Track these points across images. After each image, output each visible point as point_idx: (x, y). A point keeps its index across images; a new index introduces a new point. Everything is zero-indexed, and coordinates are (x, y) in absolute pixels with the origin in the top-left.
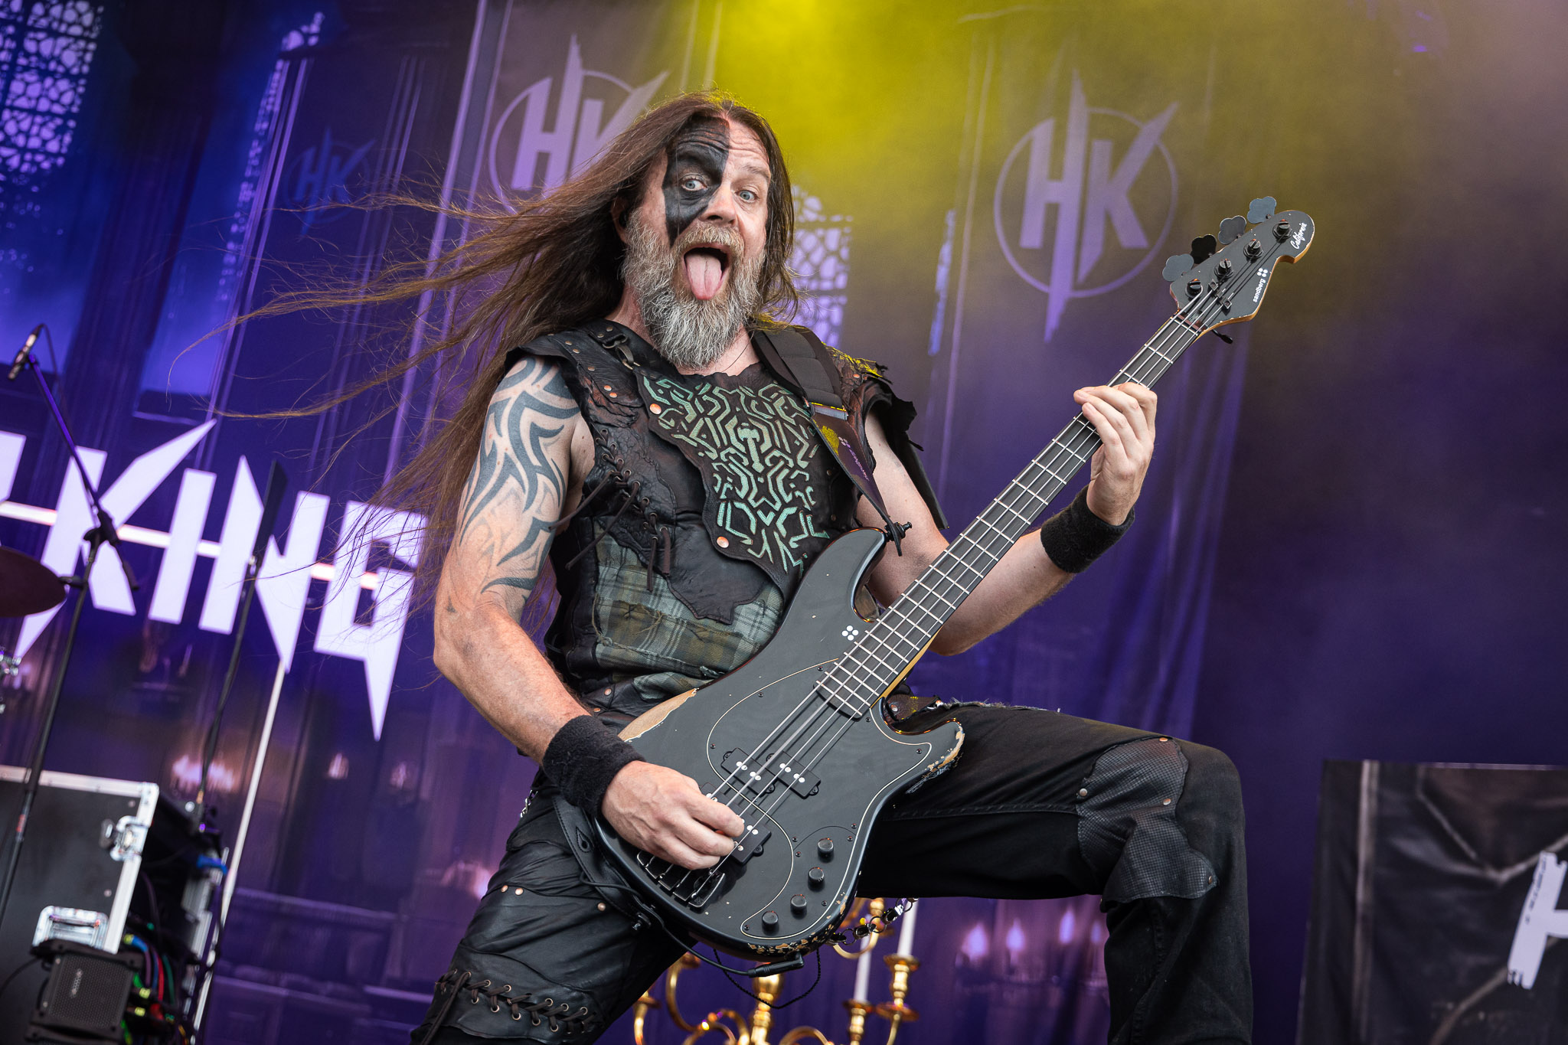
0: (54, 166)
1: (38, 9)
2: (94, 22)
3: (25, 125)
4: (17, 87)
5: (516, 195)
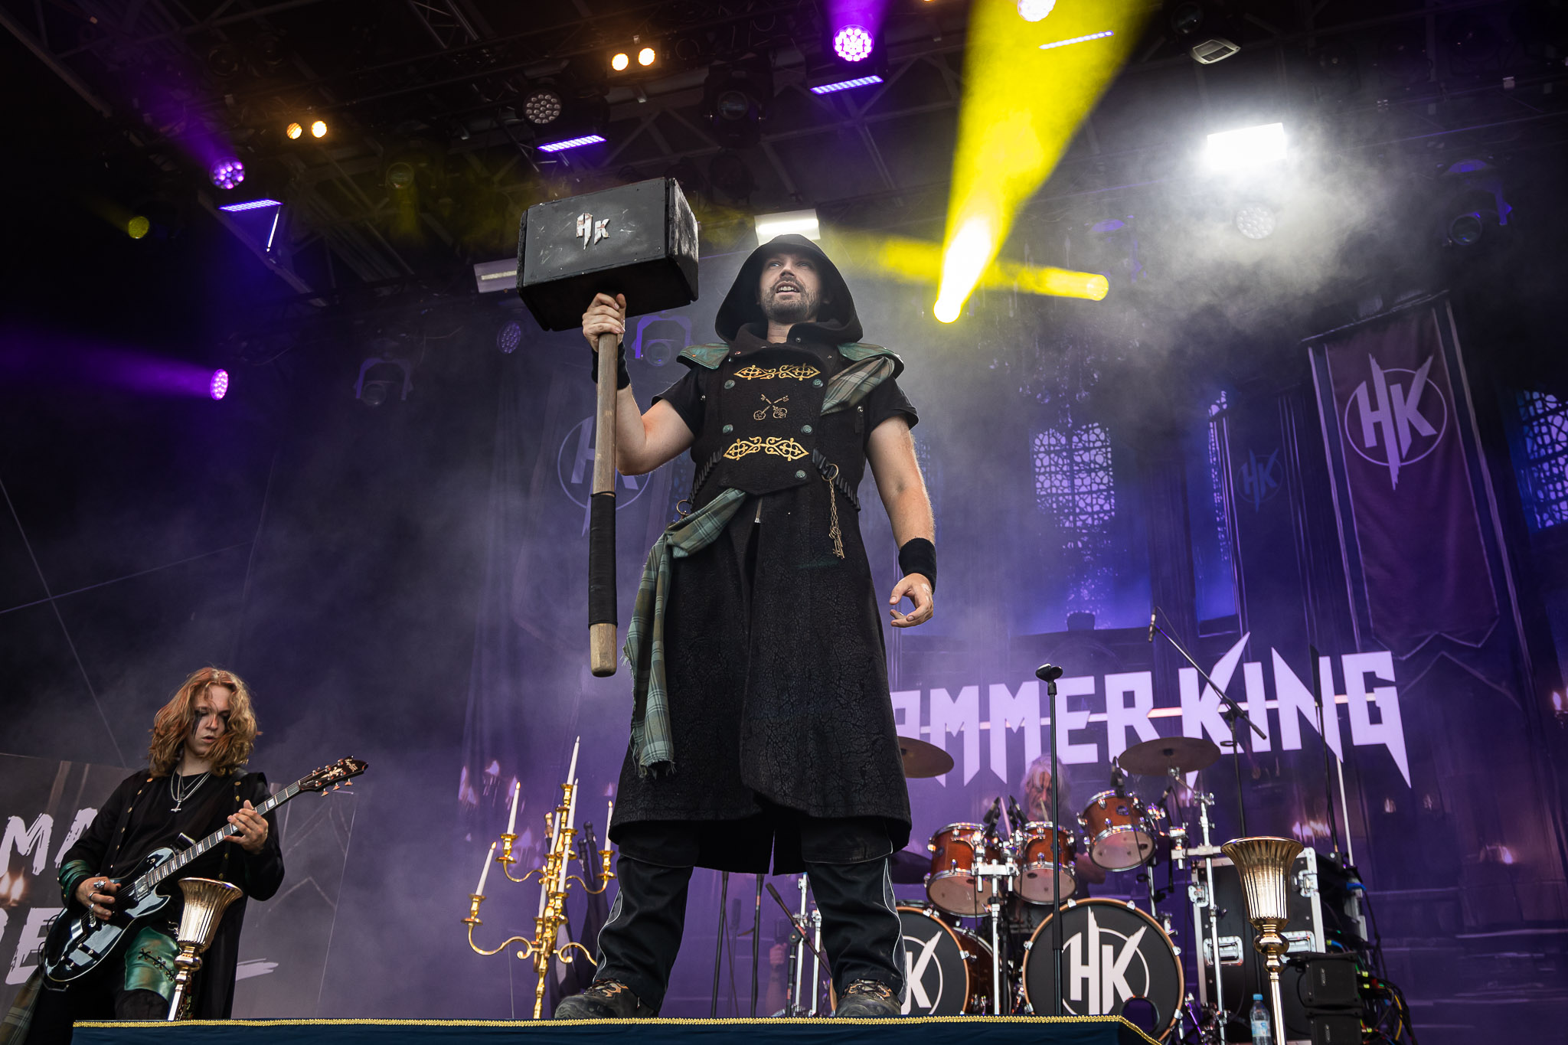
0: (1110, 517)
1: (1075, 439)
2: (1106, 436)
3: (1088, 501)
4: (1078, 482)
5: (1371, 451)
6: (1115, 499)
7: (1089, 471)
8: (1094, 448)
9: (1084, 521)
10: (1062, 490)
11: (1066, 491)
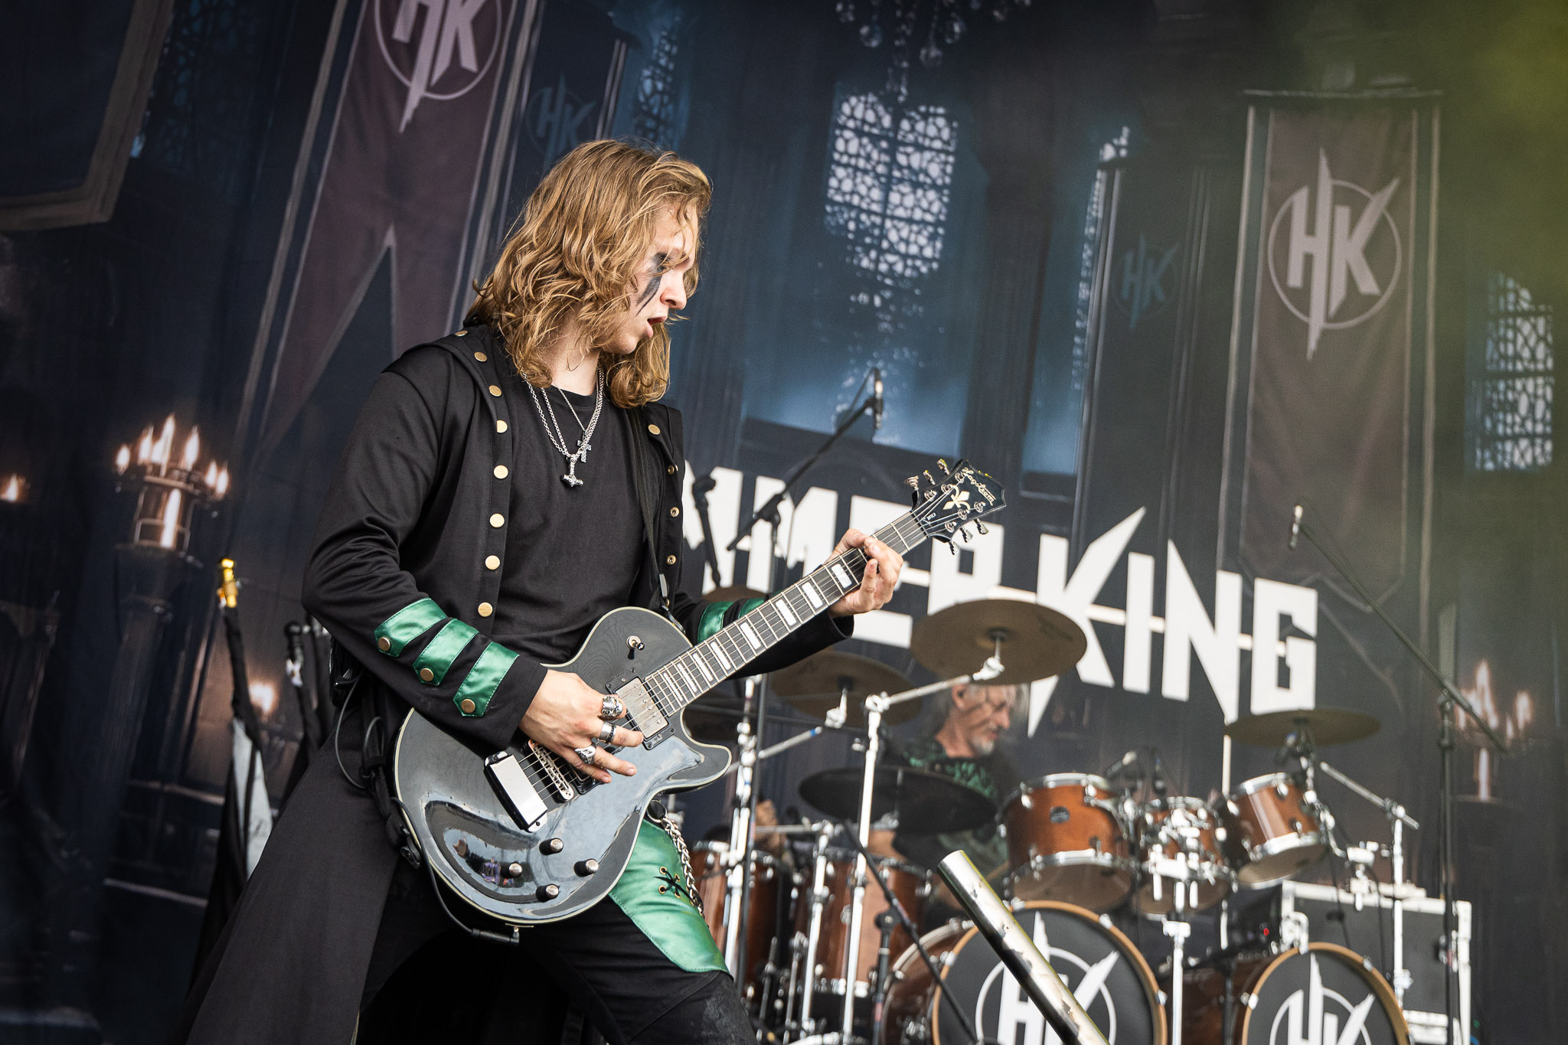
0: (930, 269)
1: (905, 125)
2: (951, 137)
3: (904, 234)
4: (894, 198)
5: (1292, 293)
6: (944, 244)
7: (916, 185)
8: (930, 149)
9: (891, 265)
10: (869, 204)
11: (875, 207)
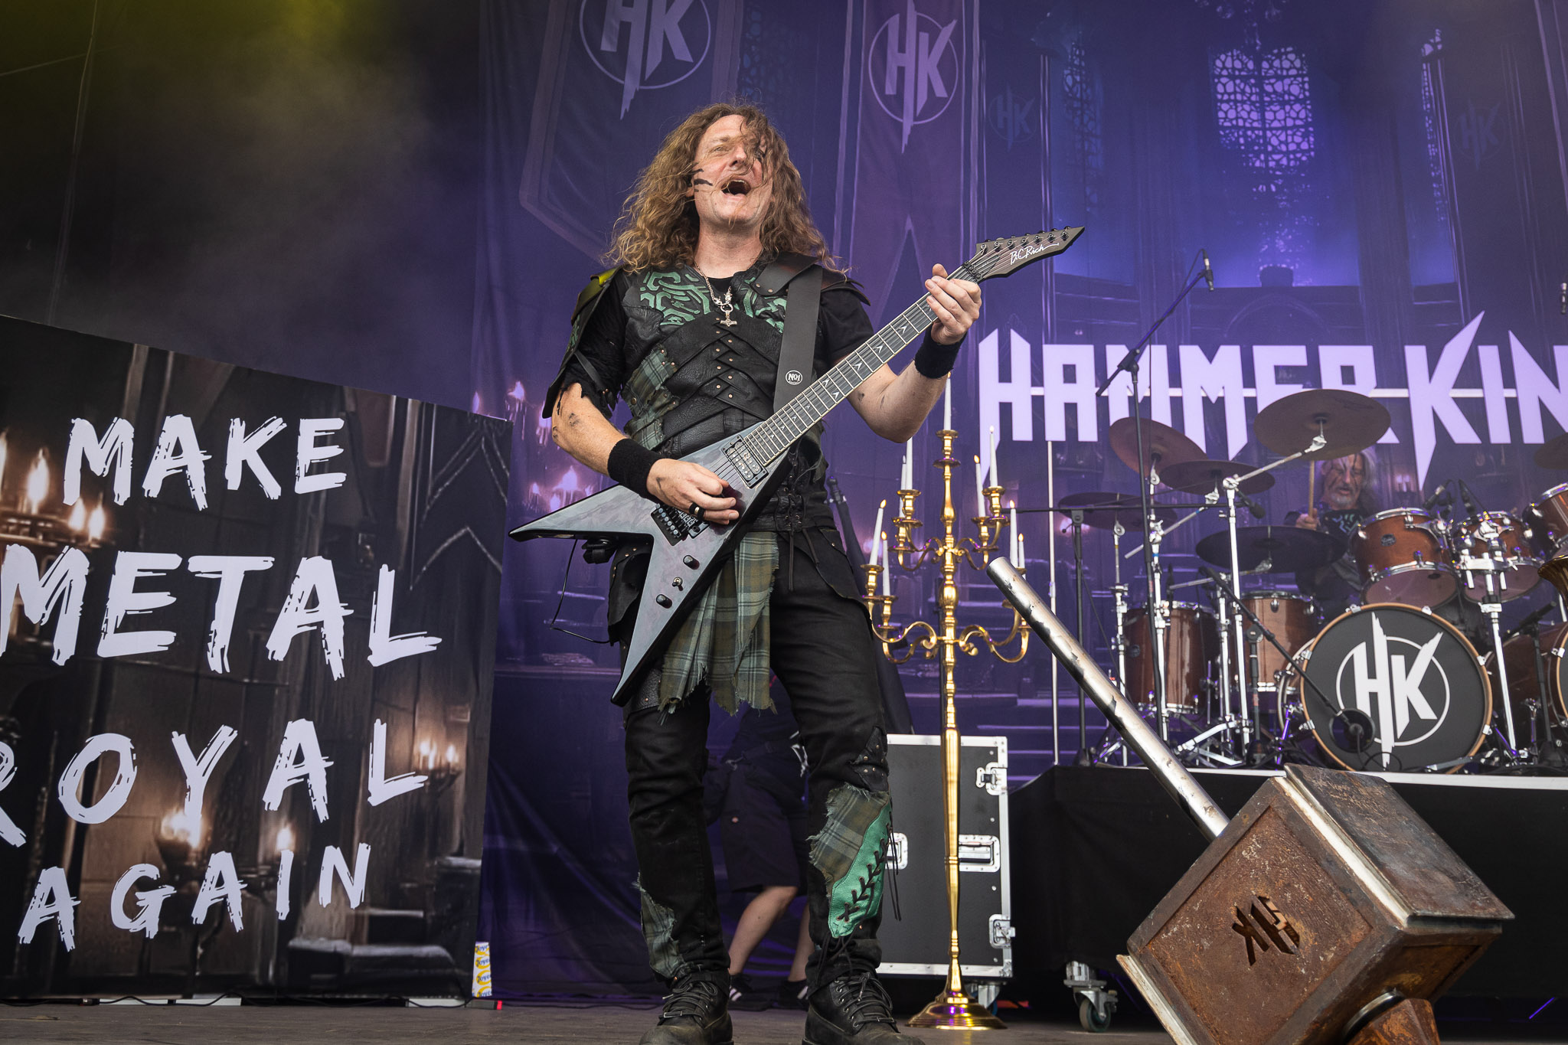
0: (1309, 157)
1: (1265, 65)
2: (1302, 63)
3: (1283, 138)
4: (1269, 115)
6: (1316, 138)
7: (1283, 103)
8: (1288, 76)
9: (1277, 161)
10: (1251, 123)
11: (1256, 124)
